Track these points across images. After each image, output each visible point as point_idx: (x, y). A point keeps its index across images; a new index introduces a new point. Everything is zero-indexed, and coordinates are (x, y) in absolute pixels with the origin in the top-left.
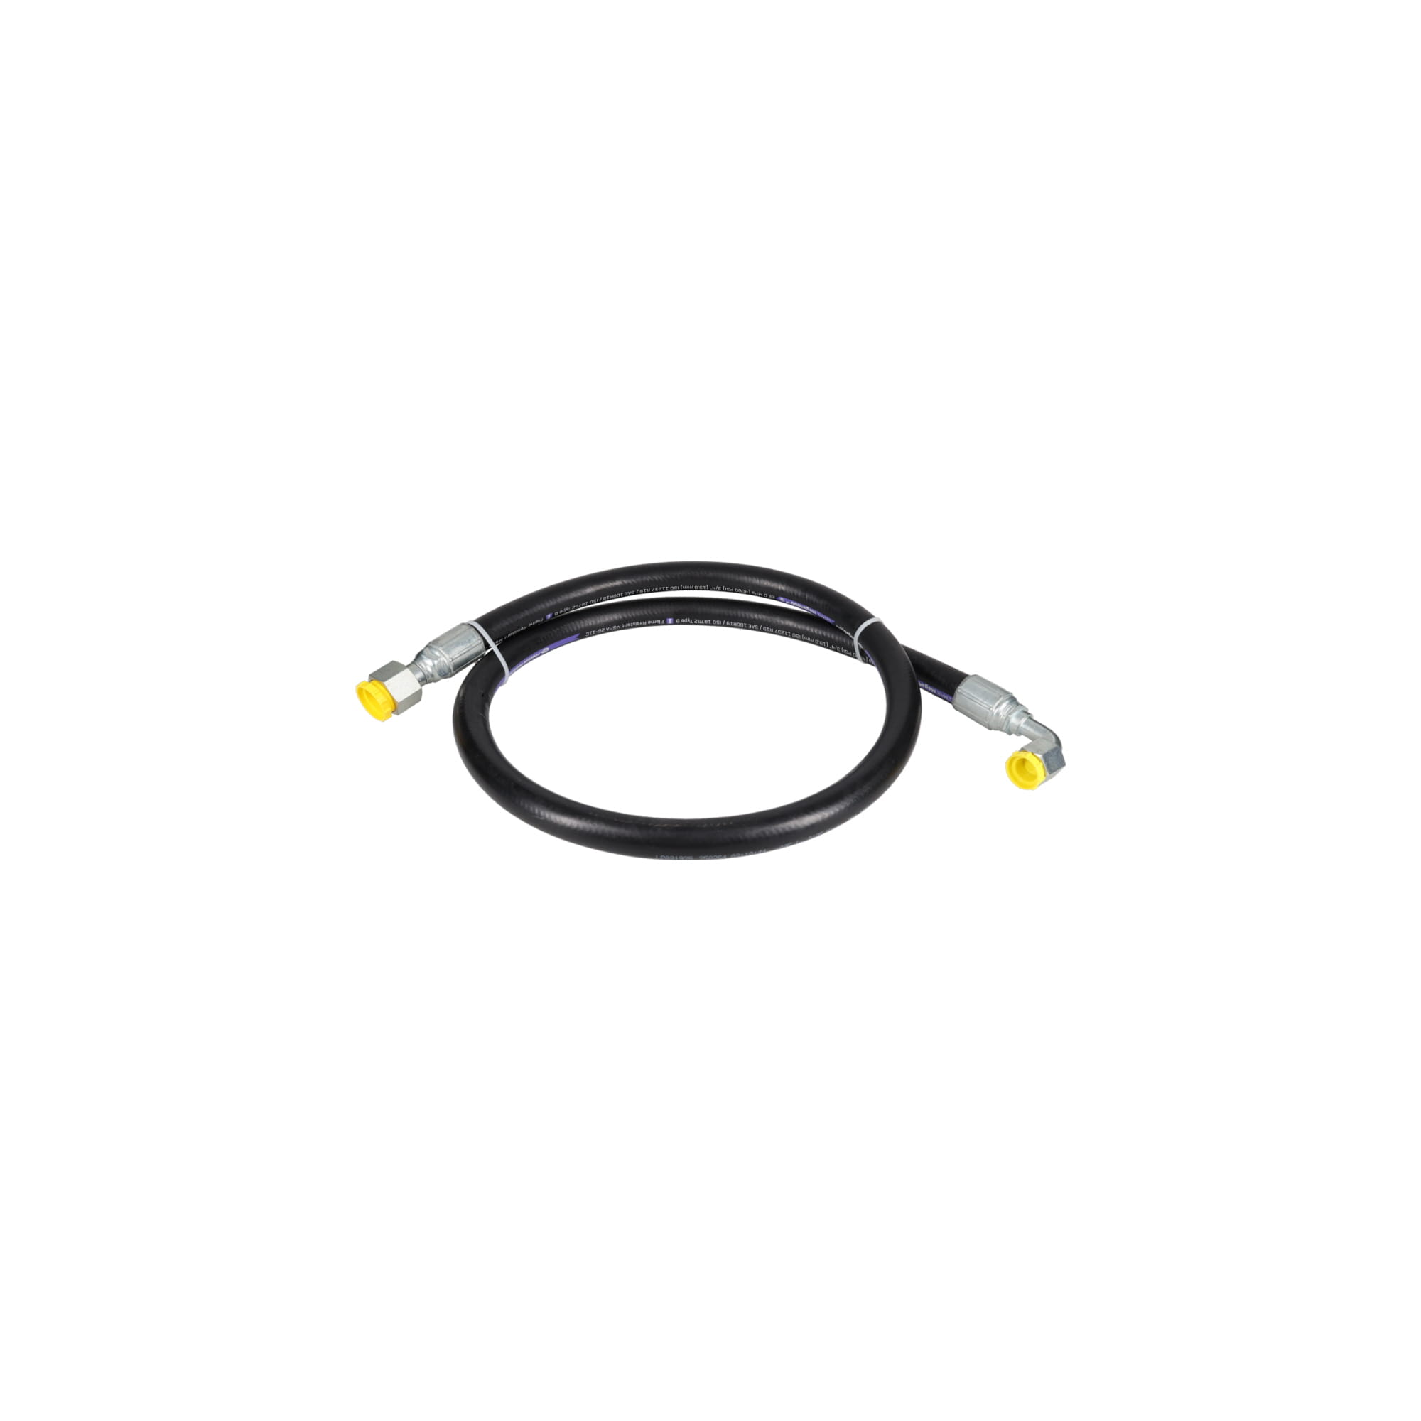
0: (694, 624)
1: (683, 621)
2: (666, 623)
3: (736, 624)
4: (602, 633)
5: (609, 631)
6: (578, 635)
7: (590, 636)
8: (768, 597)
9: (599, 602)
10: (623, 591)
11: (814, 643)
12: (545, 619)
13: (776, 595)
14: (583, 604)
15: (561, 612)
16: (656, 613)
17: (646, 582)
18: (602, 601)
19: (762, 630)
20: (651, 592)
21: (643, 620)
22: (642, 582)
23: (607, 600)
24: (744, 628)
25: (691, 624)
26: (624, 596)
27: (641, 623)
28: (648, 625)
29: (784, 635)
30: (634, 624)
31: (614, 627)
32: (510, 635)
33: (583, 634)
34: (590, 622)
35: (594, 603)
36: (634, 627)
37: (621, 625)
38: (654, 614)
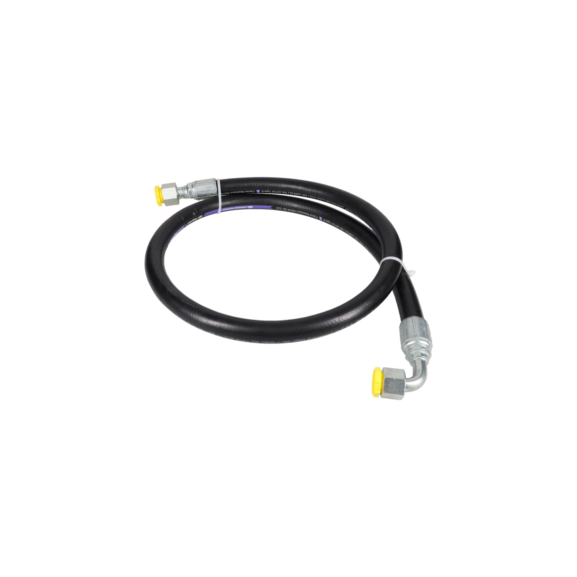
0: (331, 225)
1: (327, 221)
2: (319, 219)
4: (285, 211)
5: (289, 211)
6: (271, 206)
7: (278, 210)
9: (287, 194)
10: (302, 193)
12: (256, 192)
14: (278, 192)
15: (265, 191)
16: (314, 211)
17: (314, 192)
18: (289, 194)
20: (316, 199)
21: (308, 213)
22: (311, 192)
23: (292, 195)
25: (330, 224)
26: (302, 196)
27: (307, 214)
28: (309, 216)
30: (302, 213)
31: (292, 210)
32: (234, 192)
33: (274, 207)
34: (280, 202)
35: (284, 194)
36: (300, 214)
37: (296, 210)
38: (313, 211)
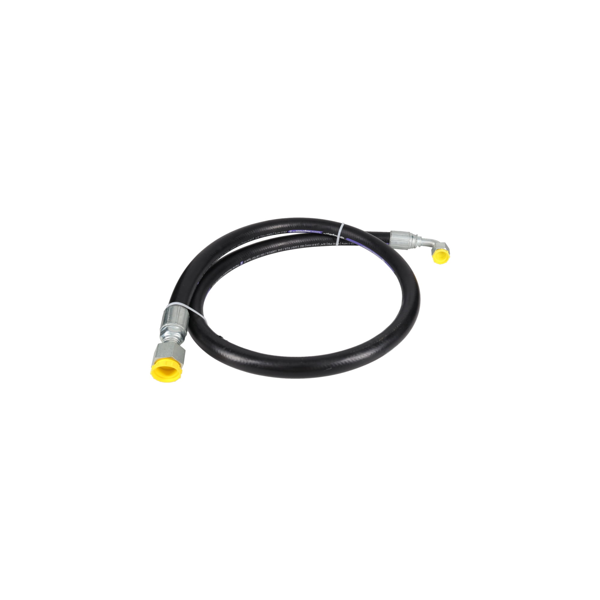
1: (247, 260)
3: (271, 252)
8: (283, 233)
11: (312, 246)
13: (287, 230)
19: (285, 250)
24: (275, 252)
29: (296, 248)
